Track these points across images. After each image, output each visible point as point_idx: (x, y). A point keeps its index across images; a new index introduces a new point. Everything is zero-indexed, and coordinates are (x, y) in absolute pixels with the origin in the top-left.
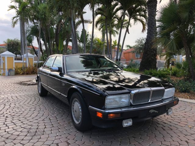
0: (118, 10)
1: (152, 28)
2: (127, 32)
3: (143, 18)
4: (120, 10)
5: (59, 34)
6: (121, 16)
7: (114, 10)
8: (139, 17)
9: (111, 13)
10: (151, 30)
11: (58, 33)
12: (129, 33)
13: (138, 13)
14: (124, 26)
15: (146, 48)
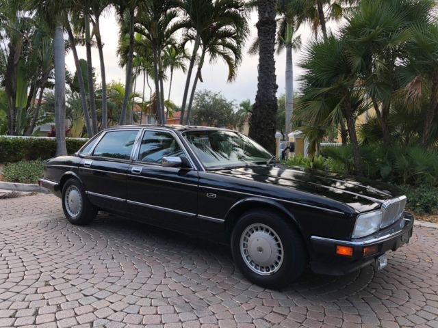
0: (176, 27)
1: (268, 76)
2: (199, 80)
3: (231, 51)
4: (182, 29)
5: (16, 65)
6: (182, 42)
7: (170, 26)
8: (221, 48)
9: (162, 33)
10: (266, 81)
11: (15, 63)
12: (202, 81)
13: (220, 41)
14: (177, 63)
15: (256, 115)
